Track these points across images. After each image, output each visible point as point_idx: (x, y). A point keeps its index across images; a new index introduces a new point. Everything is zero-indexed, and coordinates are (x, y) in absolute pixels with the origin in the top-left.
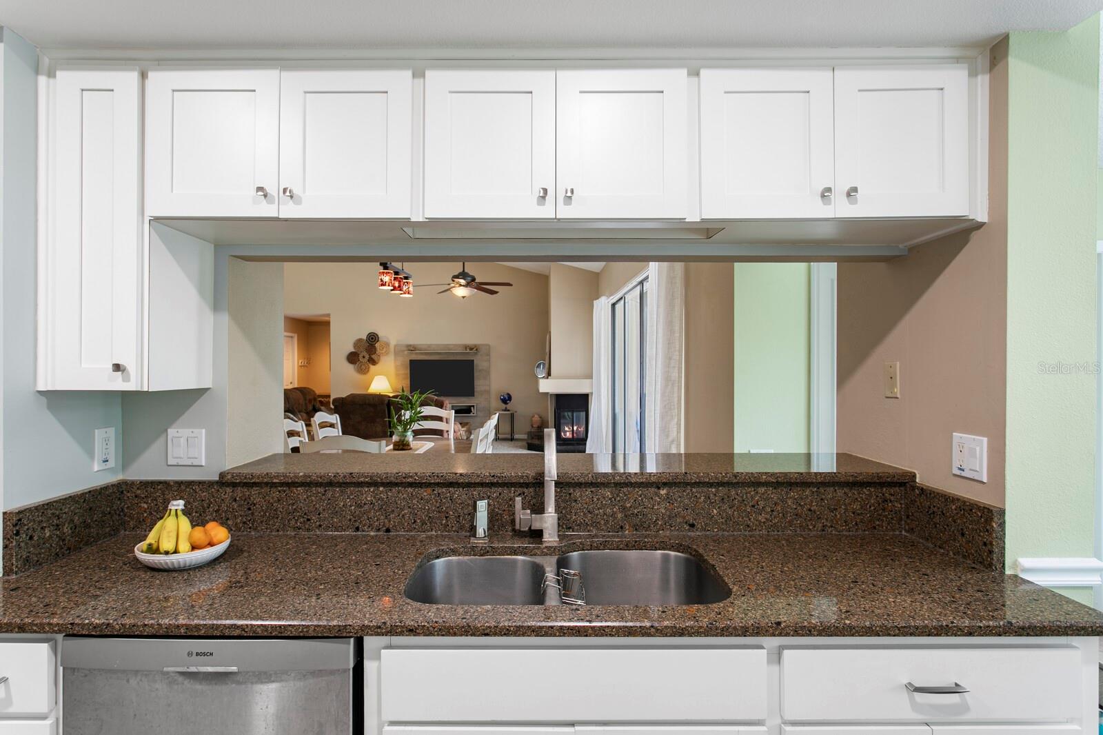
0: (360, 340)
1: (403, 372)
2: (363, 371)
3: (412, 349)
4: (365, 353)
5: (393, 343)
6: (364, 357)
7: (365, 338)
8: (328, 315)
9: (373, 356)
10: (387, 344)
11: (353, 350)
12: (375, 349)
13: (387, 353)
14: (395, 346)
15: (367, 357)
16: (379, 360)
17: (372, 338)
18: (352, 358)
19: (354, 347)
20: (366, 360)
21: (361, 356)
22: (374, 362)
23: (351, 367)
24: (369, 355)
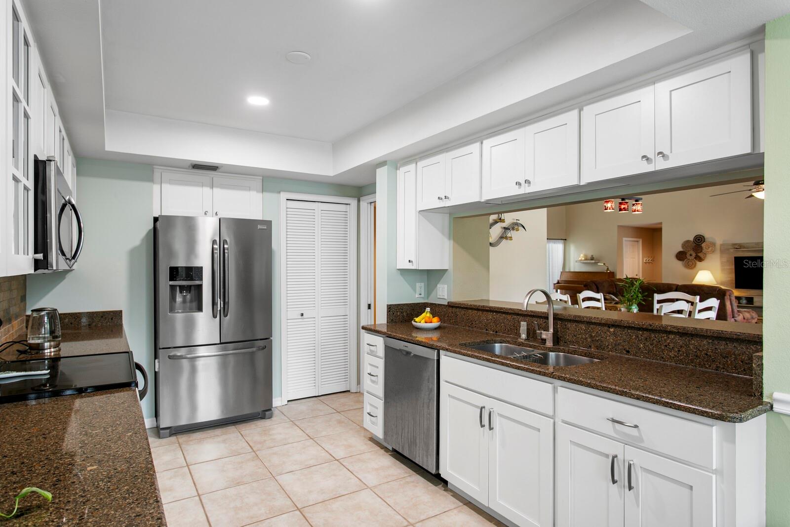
0: (688, 241)
1: (728, 267)
3: (738, 247)
4: (692, 252)
5: (719, 241)
6: (691, 255)
7: (691, 239)
8: (661, 223)
9: (699, 254)
10: (713, 244)
11: (682, 250)
12: (702, 248)
13: (713, 251)
14: (721, 245)
15: (694, 255)
16: (705, 257)
17: (699, 240)
18: (681, 256)
19: (683, 247)
20: (692, 257)
21: (688, 255)
22: (700, 259)
23: (679, 264)
24: (696, 253)
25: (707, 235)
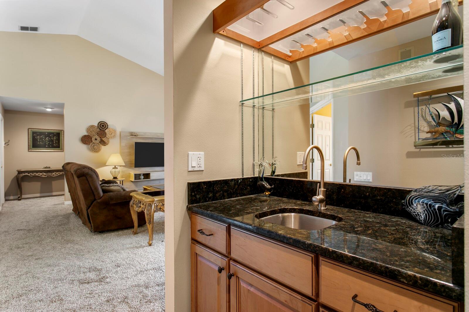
0: (92, 126)
2: (95, 150)
3: (133, 135)
4: (97, 137)
5: (118, 130)
6: (96, 139)
7: (96, 125)
9: (103, 139)
10: (115, 131)
11: (86, 134)
12: (106, 134)
13: (114, 136)
14: (121, 132)
15: (99, 139)
16: (108, 142)
17: (103, 126)
18: (86, 140)
19: (87, 132)
20: (98, 141)
21: (93, 139)
22: (103, 143)
24: (100, 138)
25: (109, 123)
